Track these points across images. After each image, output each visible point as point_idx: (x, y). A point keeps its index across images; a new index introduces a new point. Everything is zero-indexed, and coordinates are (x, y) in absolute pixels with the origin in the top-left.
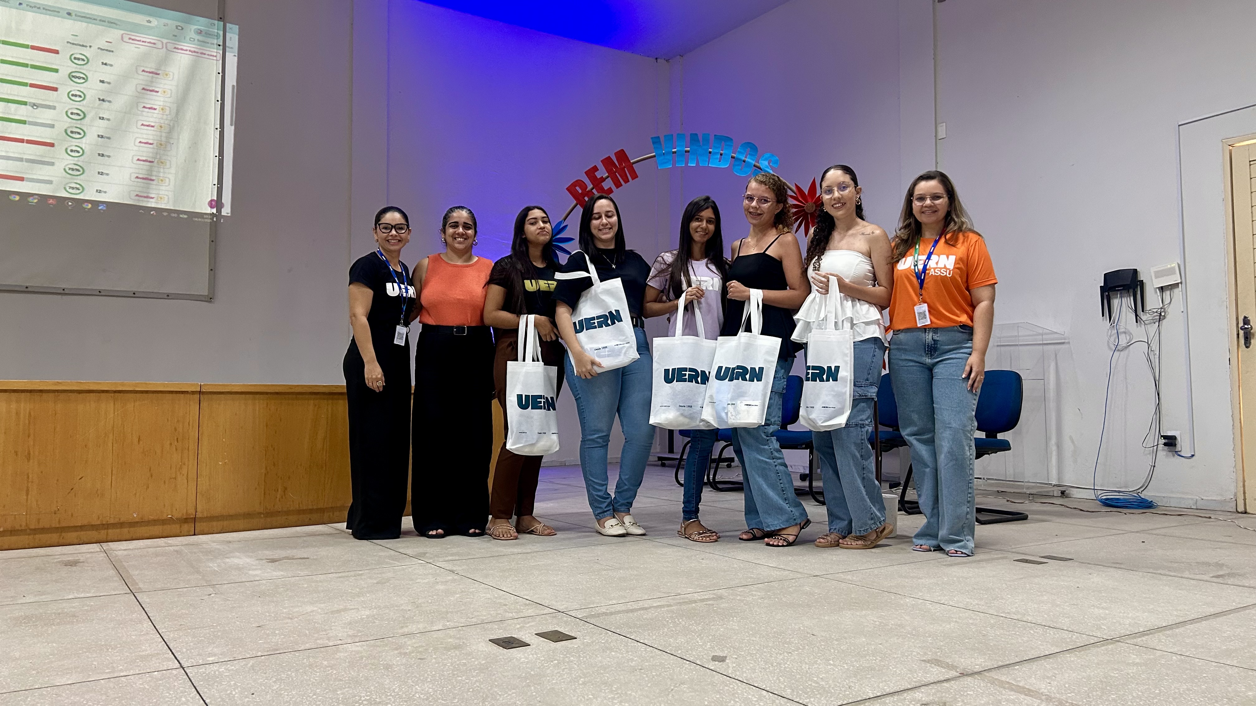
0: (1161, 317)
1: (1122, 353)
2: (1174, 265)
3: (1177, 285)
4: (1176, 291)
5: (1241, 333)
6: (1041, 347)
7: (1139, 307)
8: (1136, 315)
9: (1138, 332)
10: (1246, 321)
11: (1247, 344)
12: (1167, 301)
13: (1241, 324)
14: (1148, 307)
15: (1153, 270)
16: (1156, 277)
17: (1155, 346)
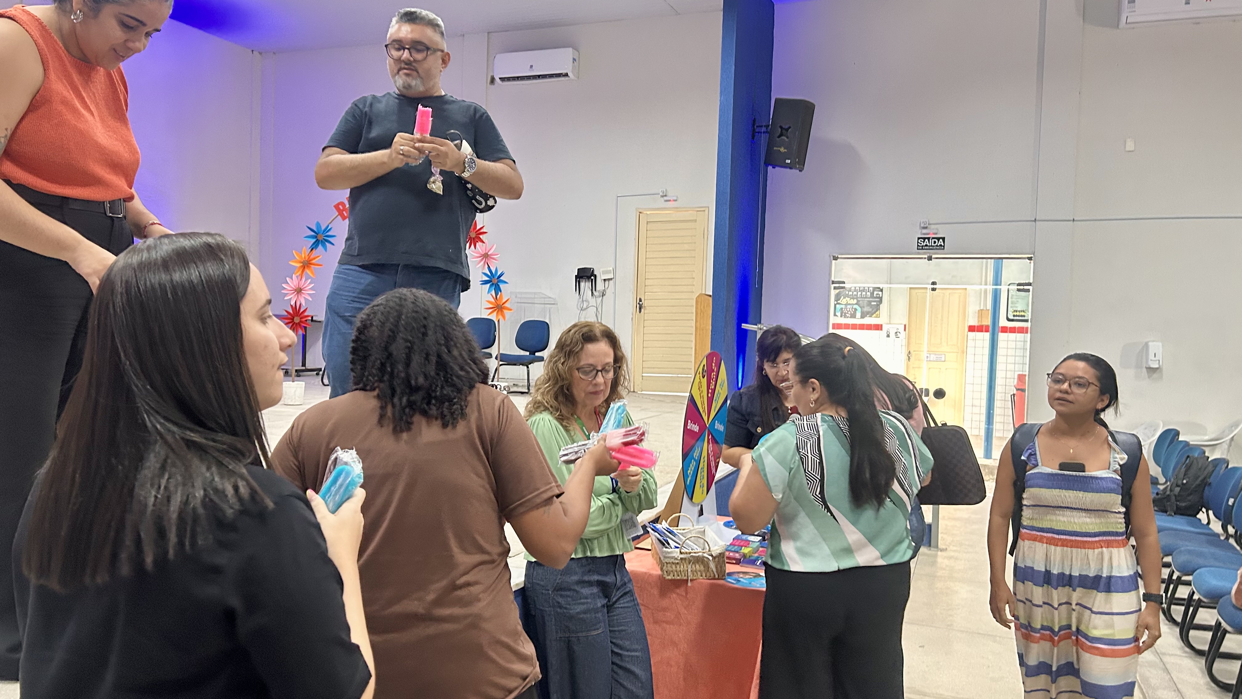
0: (603, 295)
1: (584, 312)
2: (611, 269)
3: (611, 279)
4: (611, 282)
5: (638, 305)
6: (543, 306)
7: (593, 288)
8: (592, 293)
9: (592, 301)
10: (640, 300)
11: (640, 311)
12: (607, 286)
13: (638, 302)
14: (598, 289)
15: (601, 270)
16: (603, 274)
17: (600, 310)
